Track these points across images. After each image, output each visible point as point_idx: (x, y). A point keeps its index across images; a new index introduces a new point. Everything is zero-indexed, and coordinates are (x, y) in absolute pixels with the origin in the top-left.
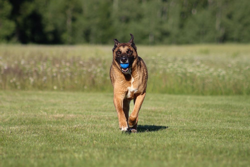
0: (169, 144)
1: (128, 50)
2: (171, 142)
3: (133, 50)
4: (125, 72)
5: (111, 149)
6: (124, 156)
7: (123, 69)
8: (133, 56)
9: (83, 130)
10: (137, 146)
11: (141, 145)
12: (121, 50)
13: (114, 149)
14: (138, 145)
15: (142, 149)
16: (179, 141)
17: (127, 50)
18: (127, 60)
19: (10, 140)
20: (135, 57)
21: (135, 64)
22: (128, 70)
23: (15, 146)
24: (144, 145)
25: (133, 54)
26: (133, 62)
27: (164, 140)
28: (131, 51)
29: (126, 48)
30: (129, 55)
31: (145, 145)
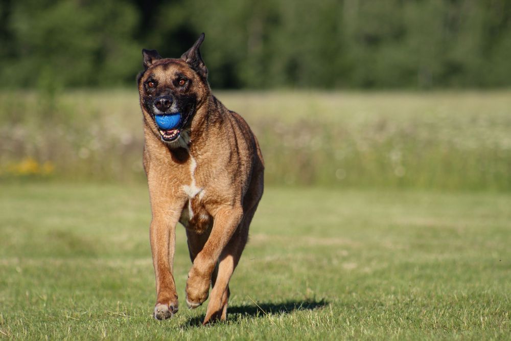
0: (464, 295)
1: (177, 77)
2: (466, 291)
3: (194, 78)
4: (168, 140)
5: (342, 305)
6: (370, 319)
7: (163, 130)
8: (195, 96)
9: (284, 267)
10: (397, 298)
11: (404, 297)
12: (156, 75)
13: (349, 306)
14: (399, 297)
15: (407, 305)
16: (483, 289)
17: (174, 77)
18: (171, 103)
19: (136, 287)
20: (199, 99)
21: (202, 118)
22: (177, 135)
23: (146, 300)
24: (410, 297)
25: (195, 89)
26: (194, 113)
27: (453, 288)
28: (186, 80)
29: (172, 71)
30: (181, 91)
31: (412, 296)
